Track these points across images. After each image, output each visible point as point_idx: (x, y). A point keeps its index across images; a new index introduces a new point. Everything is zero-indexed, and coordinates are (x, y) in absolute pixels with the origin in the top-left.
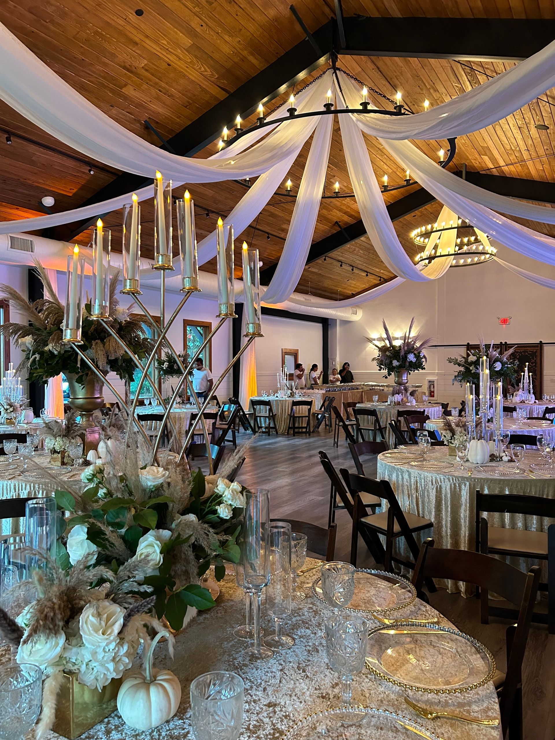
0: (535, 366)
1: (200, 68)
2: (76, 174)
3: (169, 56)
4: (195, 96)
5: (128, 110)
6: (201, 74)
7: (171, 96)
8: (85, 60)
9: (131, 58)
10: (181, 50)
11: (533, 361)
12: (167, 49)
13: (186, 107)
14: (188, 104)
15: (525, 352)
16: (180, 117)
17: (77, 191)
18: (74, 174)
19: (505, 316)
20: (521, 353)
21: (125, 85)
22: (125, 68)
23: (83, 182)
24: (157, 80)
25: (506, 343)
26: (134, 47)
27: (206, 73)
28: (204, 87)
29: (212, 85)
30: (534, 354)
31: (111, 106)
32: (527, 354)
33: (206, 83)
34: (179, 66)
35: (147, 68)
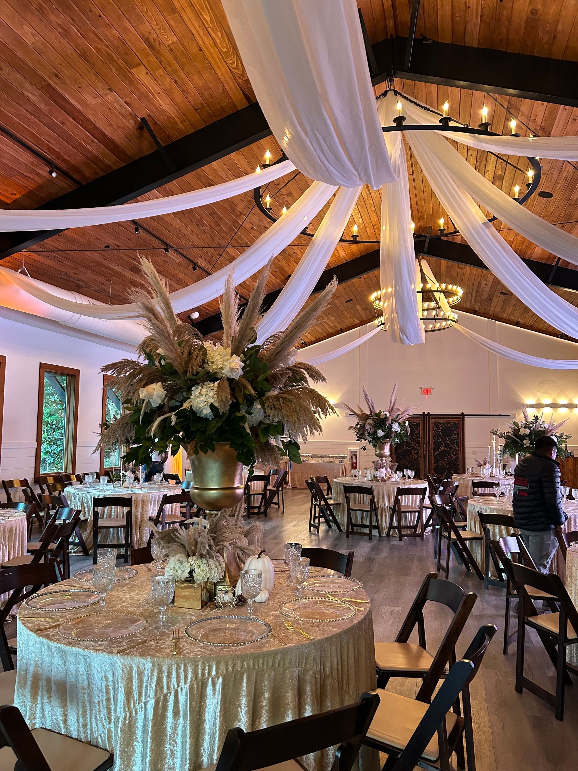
0: (458, 437)
1: (232, 64)
2: (27, 174)
3: (205, 39)
4: (212, 97)
5: (128, 100)
6: (230, 70)
7: (185, 91)
8: (102, 18)
9: (160, 29)
10: (222, 34)
11: (456, 432)
12: (207, 28)
13: (196, 110)
14: (200, 107)
15: (448, 423)
16: (185, 122)
17: (20, 198)
18: (25, 174)
19: (428, 387)
20: (443, 424)
21: (138, 65)
22: (147, 40)
23: (31, 186)
24: (178, 68)
25: (429, 413)
26: (170, 15)
27: (236, 71)
28: (227, 88)
29: (236, 88)
30: (456, 425)
31: (109, 89)
32: (449, 425)
33: (231, 84)
34: (211, 55)
35: (173, 48)
